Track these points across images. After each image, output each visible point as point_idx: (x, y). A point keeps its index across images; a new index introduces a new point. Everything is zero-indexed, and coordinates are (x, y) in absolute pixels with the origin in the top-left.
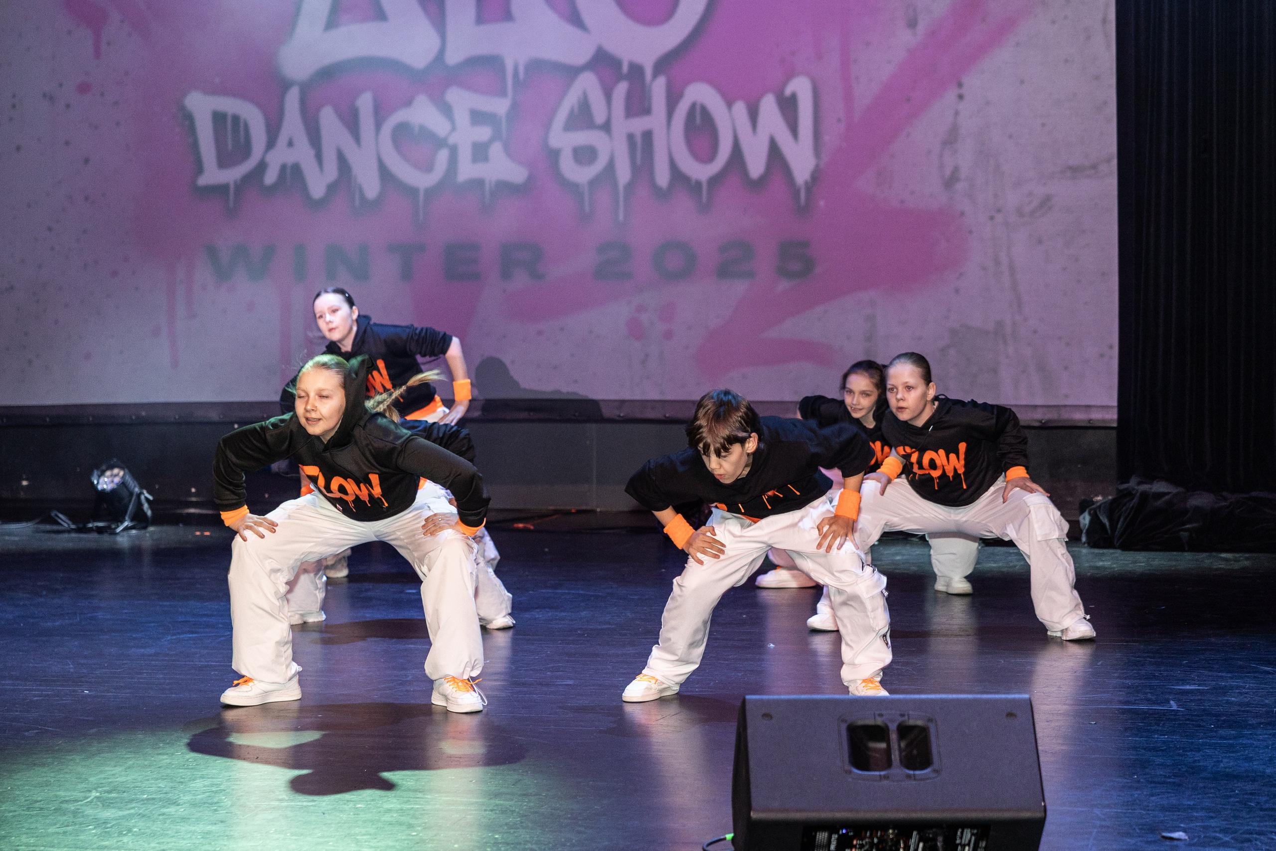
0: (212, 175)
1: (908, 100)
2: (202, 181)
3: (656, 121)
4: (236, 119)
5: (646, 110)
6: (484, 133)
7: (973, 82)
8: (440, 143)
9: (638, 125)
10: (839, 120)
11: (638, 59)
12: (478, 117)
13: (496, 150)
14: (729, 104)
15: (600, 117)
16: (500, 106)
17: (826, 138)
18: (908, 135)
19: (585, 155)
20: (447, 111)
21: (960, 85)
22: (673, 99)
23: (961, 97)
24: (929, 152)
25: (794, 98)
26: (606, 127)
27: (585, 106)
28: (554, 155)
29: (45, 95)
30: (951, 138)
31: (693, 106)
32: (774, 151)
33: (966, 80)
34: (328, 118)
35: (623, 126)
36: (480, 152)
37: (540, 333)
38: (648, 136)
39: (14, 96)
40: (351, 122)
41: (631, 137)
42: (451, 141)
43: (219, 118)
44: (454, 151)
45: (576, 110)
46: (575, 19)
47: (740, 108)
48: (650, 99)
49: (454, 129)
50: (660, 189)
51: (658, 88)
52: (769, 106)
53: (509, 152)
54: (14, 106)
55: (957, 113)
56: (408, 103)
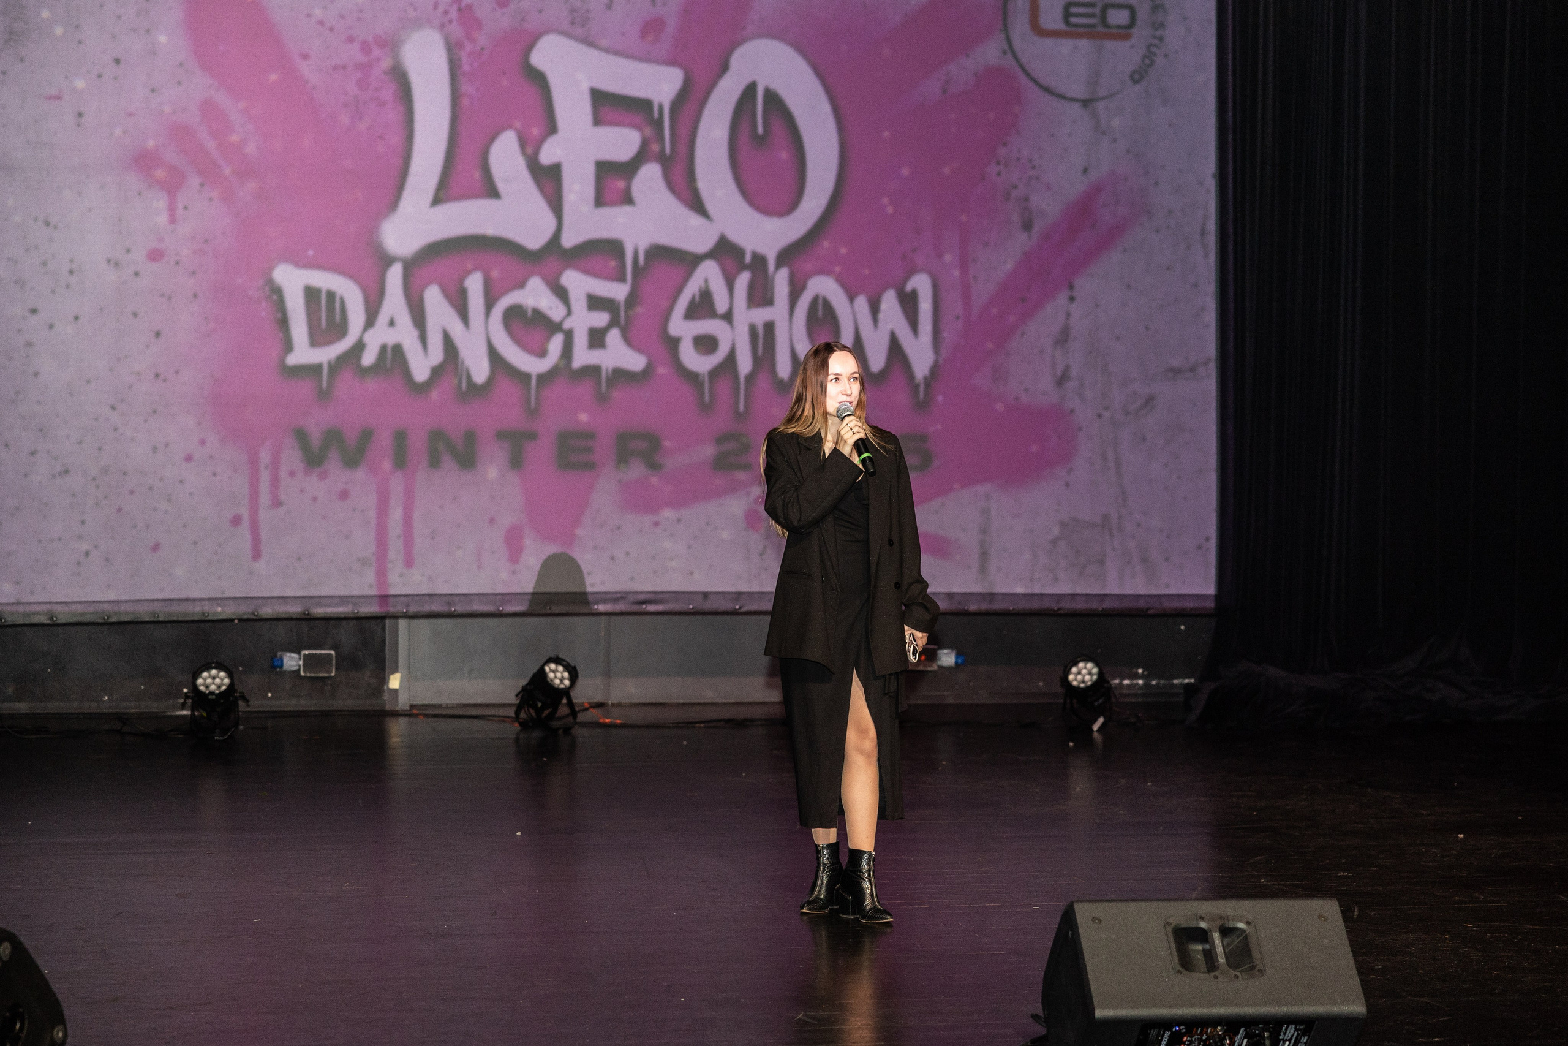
0: (303, 353)
1: (1024, 300)
2: (292, 360)
3: (777, 312)
4: (331, 295)
5: (768, 302)
6: (601, 319)
7: (1084, 284)
8: (555, 327)
9: (760, 315)
10: (958, 318)
11: (762, 249)
12: (595, 303)
13: (614, 337)
14: (852, 298)
15: (721, 306)
16: (619, 292)
17: (945, 335)
18: (1023, 334)
19: (706, 344)
20: (562, 294)
21: (1071, 287)
22: (796, 291)
23: (1072, 299)
24: (1042, 351)
25: (914, 294)
26: (728, 317)
27: (706, 296)
28: (674, 343)
29: (109, 261)
30: (1063, 338)
31: (816, 299)
32: (895, 348)
33: (1078, 282)
34: (433, 298)
35: (746, 317)
36: (597, 338)
37: (656, 524)
38: (769, 327)
39: (72, 261)
40: (459, 303)
41: (753, 329)
42: (567, 325)
43: (311, 294)
44: (569, 335)
45: (697, 299)
46: (697, 205)
47: (862, 302)
48: (772, 288)
49: (569, 313)
50: (782, 381)
51: (781, 281)
52: (890, 302)
53: (627, 338)
54: (71, 272)
55: (1068, 314)
56: (521, 285)
